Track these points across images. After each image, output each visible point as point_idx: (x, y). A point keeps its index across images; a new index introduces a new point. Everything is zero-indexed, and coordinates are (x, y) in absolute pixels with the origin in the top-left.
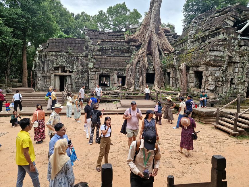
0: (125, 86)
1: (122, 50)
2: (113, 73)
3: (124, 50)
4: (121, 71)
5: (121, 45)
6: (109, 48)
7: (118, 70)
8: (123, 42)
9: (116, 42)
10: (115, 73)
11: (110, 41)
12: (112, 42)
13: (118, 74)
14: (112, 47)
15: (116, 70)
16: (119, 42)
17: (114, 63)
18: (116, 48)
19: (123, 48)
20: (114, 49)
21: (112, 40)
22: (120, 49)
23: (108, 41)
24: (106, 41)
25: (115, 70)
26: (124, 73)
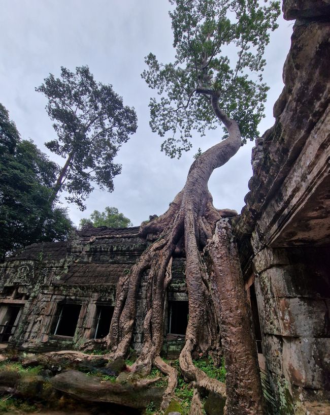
0: (108, 339)
1: (131, 251)
2: (87, 298)
3: (134, 250)
4: (107, 295)
5: (131, 242)
6: (107, 249)
7: (101, 291)
8: (137, 236)
9: (125, 238)
10: (92, 299)
11: (113, 238)
12: (118, 238)
13: (99, 300)
14: (112, 246)
15: (97, 292)
16: (129, 238)
17: (99, 275)
18: (120, 248)
19: (132, 246)
20: (115, 249)
21: (118, 236)
22: (128, 250)
23: (109, 238)
24: (106, 238)
25: (93, 292)
26: (113, 300)
